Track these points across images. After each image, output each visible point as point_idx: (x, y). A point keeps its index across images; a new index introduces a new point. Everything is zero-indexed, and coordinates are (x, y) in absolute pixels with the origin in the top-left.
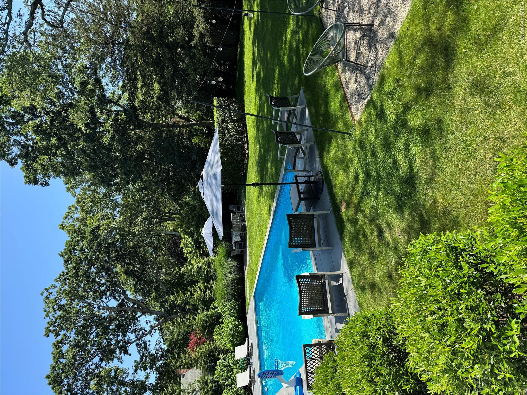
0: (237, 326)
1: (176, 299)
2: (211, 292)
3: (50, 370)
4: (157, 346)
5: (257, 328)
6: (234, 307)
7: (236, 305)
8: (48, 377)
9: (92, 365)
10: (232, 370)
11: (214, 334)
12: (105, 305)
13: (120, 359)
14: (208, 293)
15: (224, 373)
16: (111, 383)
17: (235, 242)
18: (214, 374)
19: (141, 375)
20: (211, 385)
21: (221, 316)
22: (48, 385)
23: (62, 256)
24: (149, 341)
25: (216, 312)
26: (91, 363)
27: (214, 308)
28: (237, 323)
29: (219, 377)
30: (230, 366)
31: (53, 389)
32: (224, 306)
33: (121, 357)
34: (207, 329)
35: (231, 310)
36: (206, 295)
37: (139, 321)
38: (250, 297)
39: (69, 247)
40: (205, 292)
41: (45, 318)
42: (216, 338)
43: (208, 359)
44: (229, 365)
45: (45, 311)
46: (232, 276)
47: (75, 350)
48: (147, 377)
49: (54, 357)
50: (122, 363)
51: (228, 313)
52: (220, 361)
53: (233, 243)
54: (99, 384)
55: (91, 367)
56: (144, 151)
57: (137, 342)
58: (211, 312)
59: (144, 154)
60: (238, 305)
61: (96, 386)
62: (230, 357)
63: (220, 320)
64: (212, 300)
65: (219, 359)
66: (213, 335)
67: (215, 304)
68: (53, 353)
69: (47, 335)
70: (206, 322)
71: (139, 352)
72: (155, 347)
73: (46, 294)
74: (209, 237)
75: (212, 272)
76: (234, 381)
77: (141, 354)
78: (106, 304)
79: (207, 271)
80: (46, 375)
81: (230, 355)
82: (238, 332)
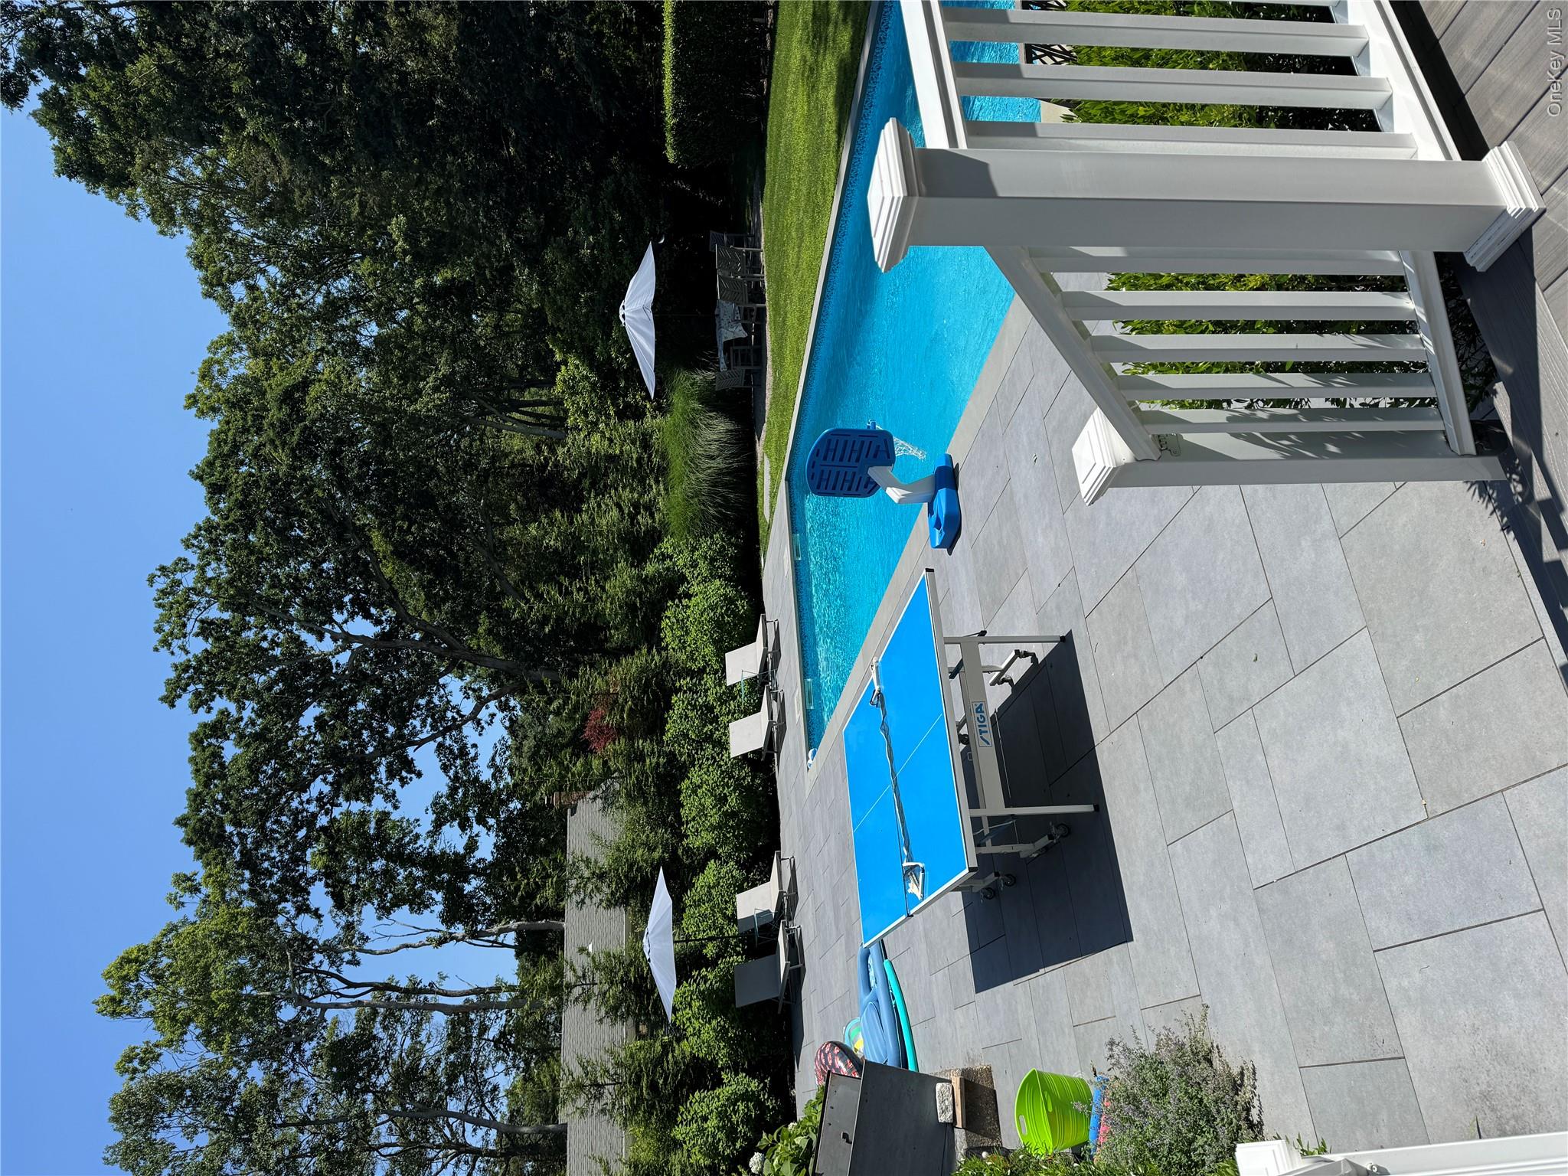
0: (731, 601)
1: (547, 533)
2: (652, 515)
3: (186, 803)
4: (498, 759)
5: (796, 565)
6: (722, 551)
7: (731, 544)
8: (182, 822)
9: (309, 802)
10: (717, 717)
11: (663, 625)
12: (337, 630)
13: (390, 797)
14: (643, 519)
15: (693, 726)
16: (367, 854)
17: (728, 344)
18: (663, 732)
19: (453, 839)
20: (654, 761)
21: (683, 579)
22: (184, 846)
23: (200, 478)
24: (475, 746)
25: (668, 569)
26: (305, 797)
27: (664, 557)
28: (731, 592)
29: (675, 740)
30: (711, 709)
31: (199, 857)
32: (694, 549)
33: (394, 792)
34: (640, 615)
35: (713, 560)
36: (638, 523)
37: (444, 686)
38: (774, 495)
39: (219, 446)
40: (633, 517)
41: (156, 649)
42: (668, 637)
43: (645, 692)
44: (706, 706)
45: (159, 630)
46: (719, 463)
47: (257, 748)
48: (472, 846)
49: (197, 771)
50: (396, 807)
51: (703, 567)
52: (681, 695)
53: (720, 347)
54: (332, 853)
55: (306, 806)
56: (432, 87)
57: (440, 739)
58: (650, 569)
59: (432, 95)
60: (736, 546)
61: (324, 858)
62: (710, 683)
63: (681, 590)
64: (655, 536)
65: (677, 691)
66: (661, 630)
67: (667, 545)
68: (192, 760)
69: (170, 700)
70: (640, 595)
71: (445, 768)
72: (493, 759)
73: (162, 583)
74: (643, 322)
75: (655, 460)
76: (722, 745)
77: (451, 773)
78: (341, 628)
79: (639, 460)
80: (179, 815)
81: (709, 680)
82: (735, 614)
